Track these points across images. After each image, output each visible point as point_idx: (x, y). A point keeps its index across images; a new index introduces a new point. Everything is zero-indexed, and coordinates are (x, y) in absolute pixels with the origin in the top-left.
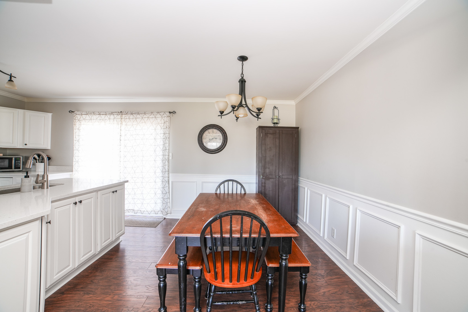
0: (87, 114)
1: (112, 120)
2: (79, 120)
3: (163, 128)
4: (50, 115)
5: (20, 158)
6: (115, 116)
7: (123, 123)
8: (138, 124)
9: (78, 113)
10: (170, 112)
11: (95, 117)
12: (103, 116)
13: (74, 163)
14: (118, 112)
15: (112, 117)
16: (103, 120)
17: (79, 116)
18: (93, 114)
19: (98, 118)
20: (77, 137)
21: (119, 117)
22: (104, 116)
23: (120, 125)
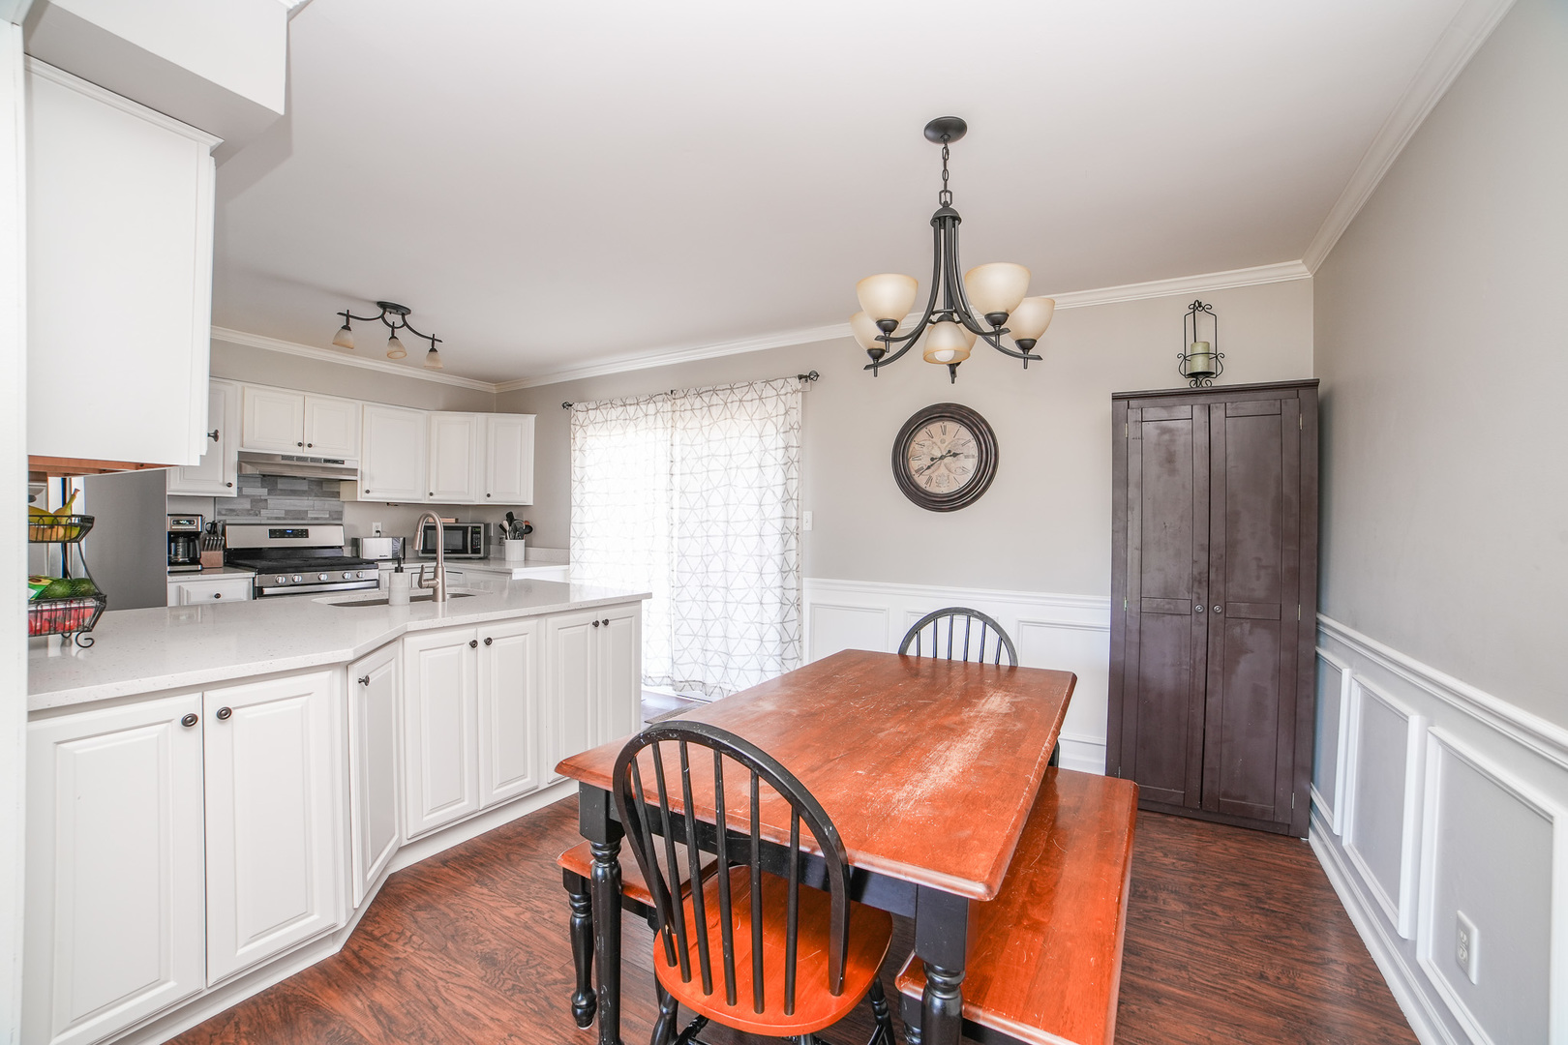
0: (596, 409)
1: (651, 419)
2: (581, 426)
3: (782, 430)
4: (532, 418)
5: (480, 527)
6: (660, 404)
7: (678, 425)
8: (715, 423)
9: (579, 408)
10: (800, 377)
11: (614, 413)
12: (631, 409)
13: (572, 540)
14: (666, 394)
15: (651, 408)
16: (630, 420)
17: (581, 416)
18: (609, 406)
19: (622, 417)
20: (577, 470)
21: (668, 406)
22: (633, 408)
23: (669, 430)
